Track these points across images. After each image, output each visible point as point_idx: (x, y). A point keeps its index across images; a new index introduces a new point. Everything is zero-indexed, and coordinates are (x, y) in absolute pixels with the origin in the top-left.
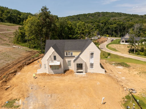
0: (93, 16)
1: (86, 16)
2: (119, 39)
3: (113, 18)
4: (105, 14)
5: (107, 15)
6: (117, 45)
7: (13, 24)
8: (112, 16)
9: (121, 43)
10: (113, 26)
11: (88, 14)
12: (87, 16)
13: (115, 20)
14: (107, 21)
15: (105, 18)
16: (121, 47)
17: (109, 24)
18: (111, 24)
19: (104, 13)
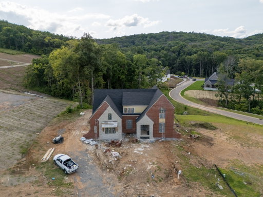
0: (158, 39)
4: (178, 35)
6: (198, 91)
7: (19, 52)
10: (192, 57)
11: (148, 35)
13: (196, 46)
15: (178, 43)
16: (205, 96)
17: (184, 54)
18: (188, 54)
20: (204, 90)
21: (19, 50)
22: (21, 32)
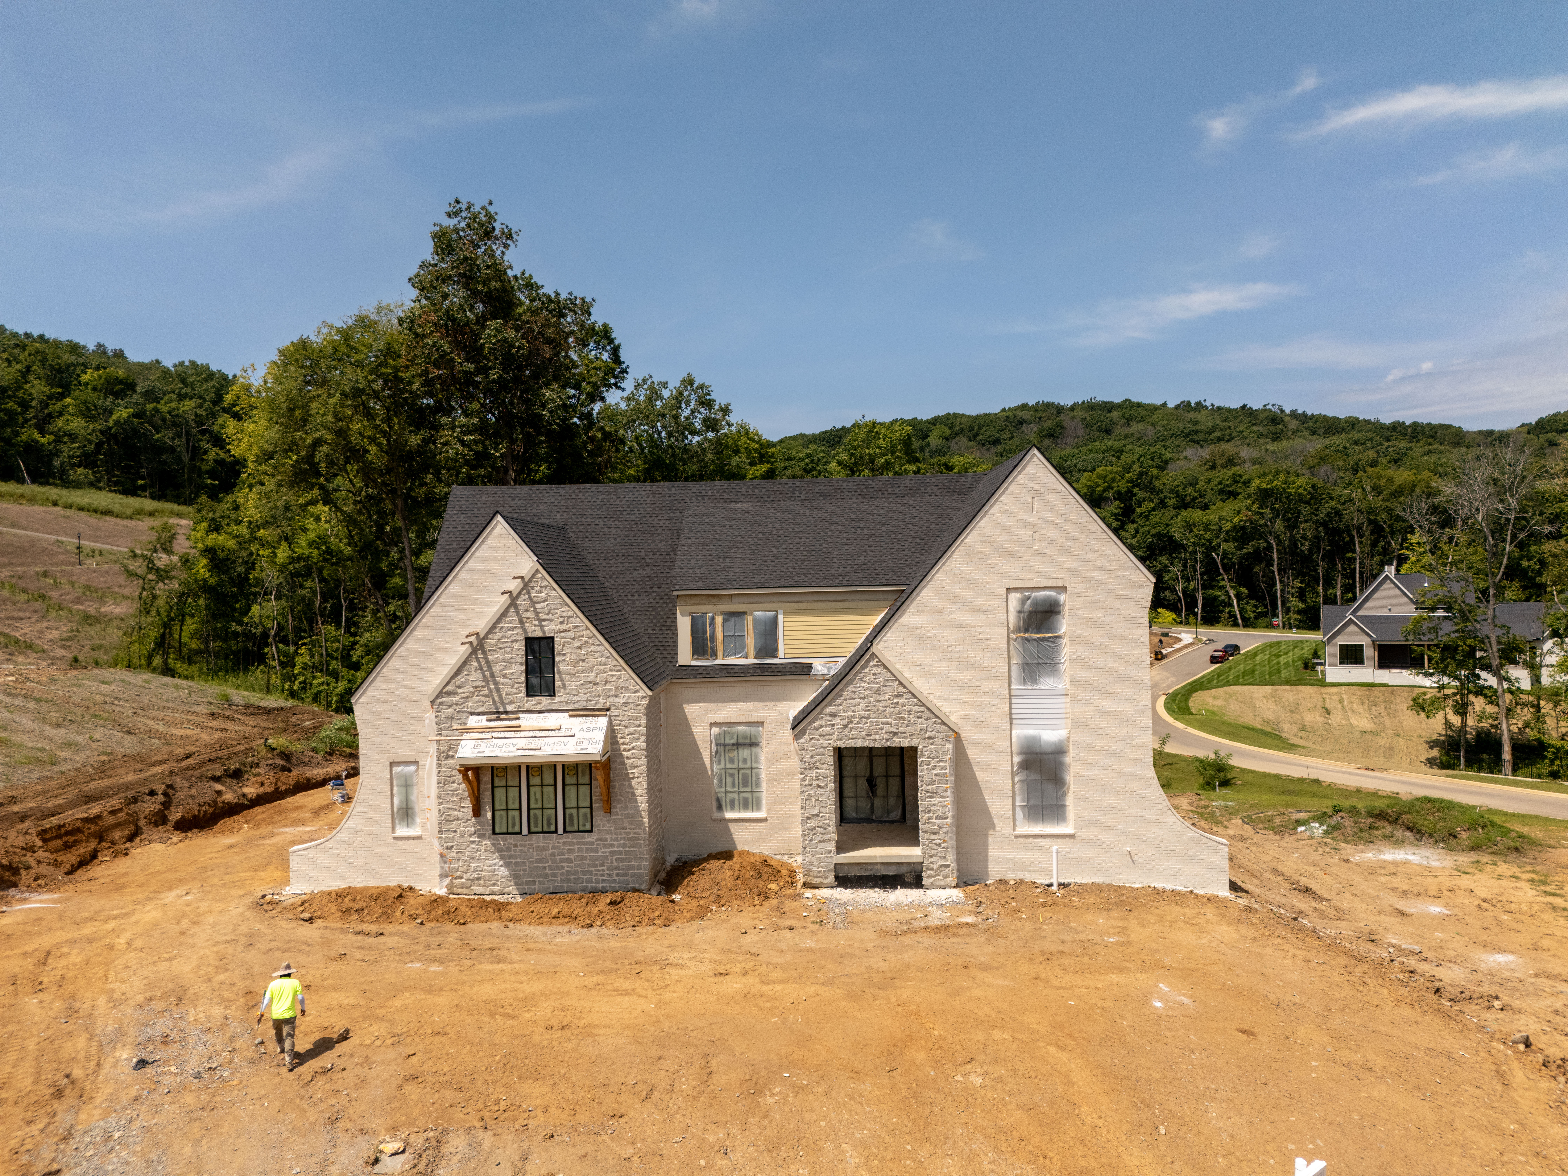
0: (997, 442)
1: (925, 436)
2: (1298, 644)
3: (1205, 453)
4: (1115, 414)
5: (1136, 428)
6: (1287, 693)
7: (149, 504)
8: (1185, 436)
9: (1335, 673)
10: (1212, 516)
11: (936, 421)
12: (934, 440)
13: (1230, 462)
14: (1145, 482)
15: (1119, 453)
16: (1337, 718)
17: (1162, 504)
18: (1184, 504)
19: (1109, 407)
20: (1322, 683)
21: (160, 495)
22: (182, 396)
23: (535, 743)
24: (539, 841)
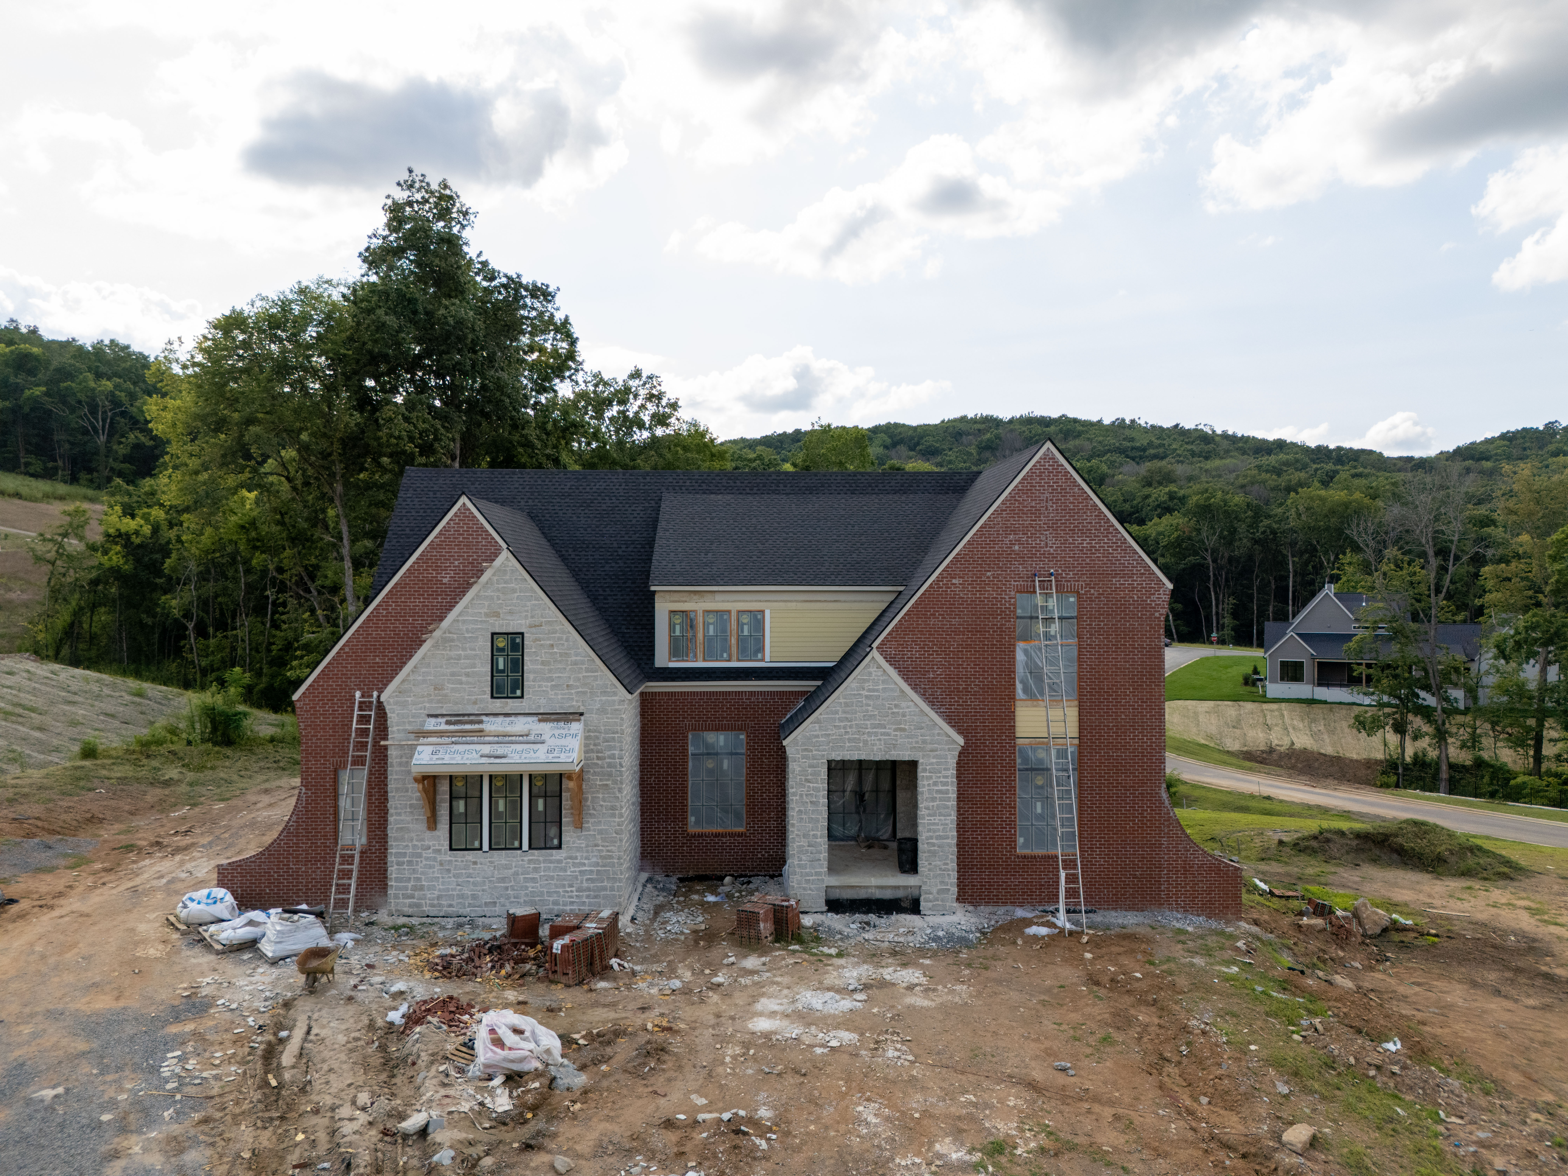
0: (936, 452)
3: (1141, 469)
5: (1074, 443)
6: (1229, 709)
7: (61, 487)
8: (1122, 451)
10: (1149, 531)
11: (876, 430)
13: (1166, 479)
19: (1046, 421)
20: (1264, 699)
21: (74, 480)
22: (99, 376)
23: (500, 750)
24: (501, 857)
